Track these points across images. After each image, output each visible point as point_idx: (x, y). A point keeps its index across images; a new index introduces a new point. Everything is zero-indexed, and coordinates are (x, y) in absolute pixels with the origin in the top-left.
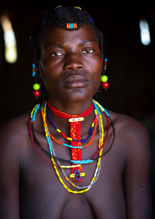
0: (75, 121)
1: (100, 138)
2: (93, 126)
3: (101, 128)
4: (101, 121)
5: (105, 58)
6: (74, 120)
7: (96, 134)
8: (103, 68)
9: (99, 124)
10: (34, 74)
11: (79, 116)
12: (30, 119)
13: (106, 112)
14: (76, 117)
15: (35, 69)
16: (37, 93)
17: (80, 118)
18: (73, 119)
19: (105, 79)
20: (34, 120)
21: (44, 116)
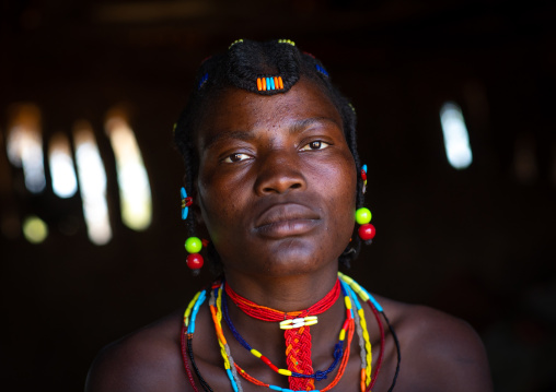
0: (295, 326)
1: (363, 366)
2: (342, 337)
3: (365, 342)
4: (364, 324)
5: (362, 165)
6: (292, 324)
7: (351, 356)
8: (359, 188)
9: (359, 331)
10: (185, 214)
11: (305, 312)
12: (183, 328)
13: (373, 300)
14: (298, 317)
15: (187, 201)
16: (196, 261)
17: (307, 318)
18: (290, 321)
19: (364, 216)
20: (192, 329)
21: (218, 318)
